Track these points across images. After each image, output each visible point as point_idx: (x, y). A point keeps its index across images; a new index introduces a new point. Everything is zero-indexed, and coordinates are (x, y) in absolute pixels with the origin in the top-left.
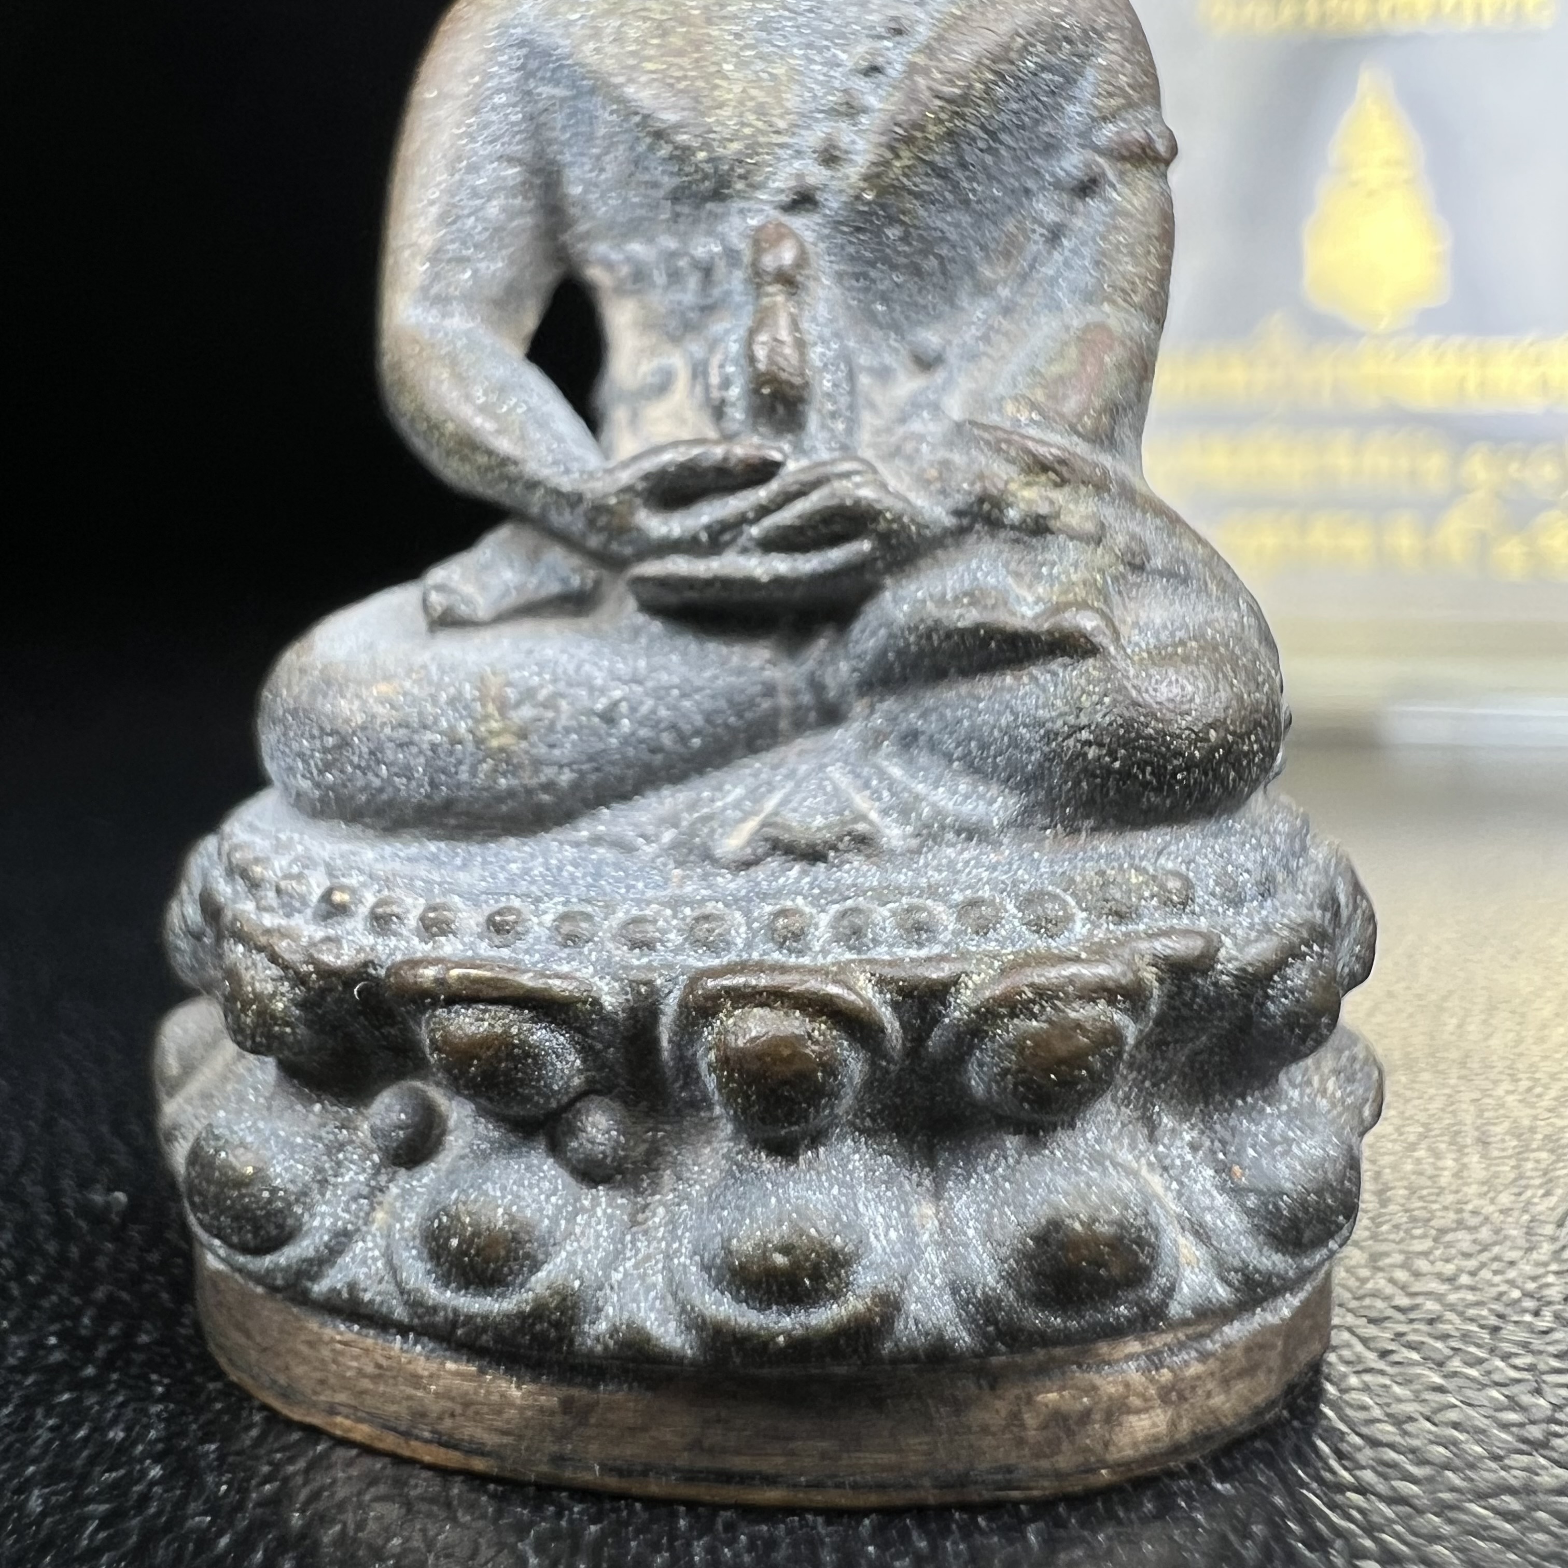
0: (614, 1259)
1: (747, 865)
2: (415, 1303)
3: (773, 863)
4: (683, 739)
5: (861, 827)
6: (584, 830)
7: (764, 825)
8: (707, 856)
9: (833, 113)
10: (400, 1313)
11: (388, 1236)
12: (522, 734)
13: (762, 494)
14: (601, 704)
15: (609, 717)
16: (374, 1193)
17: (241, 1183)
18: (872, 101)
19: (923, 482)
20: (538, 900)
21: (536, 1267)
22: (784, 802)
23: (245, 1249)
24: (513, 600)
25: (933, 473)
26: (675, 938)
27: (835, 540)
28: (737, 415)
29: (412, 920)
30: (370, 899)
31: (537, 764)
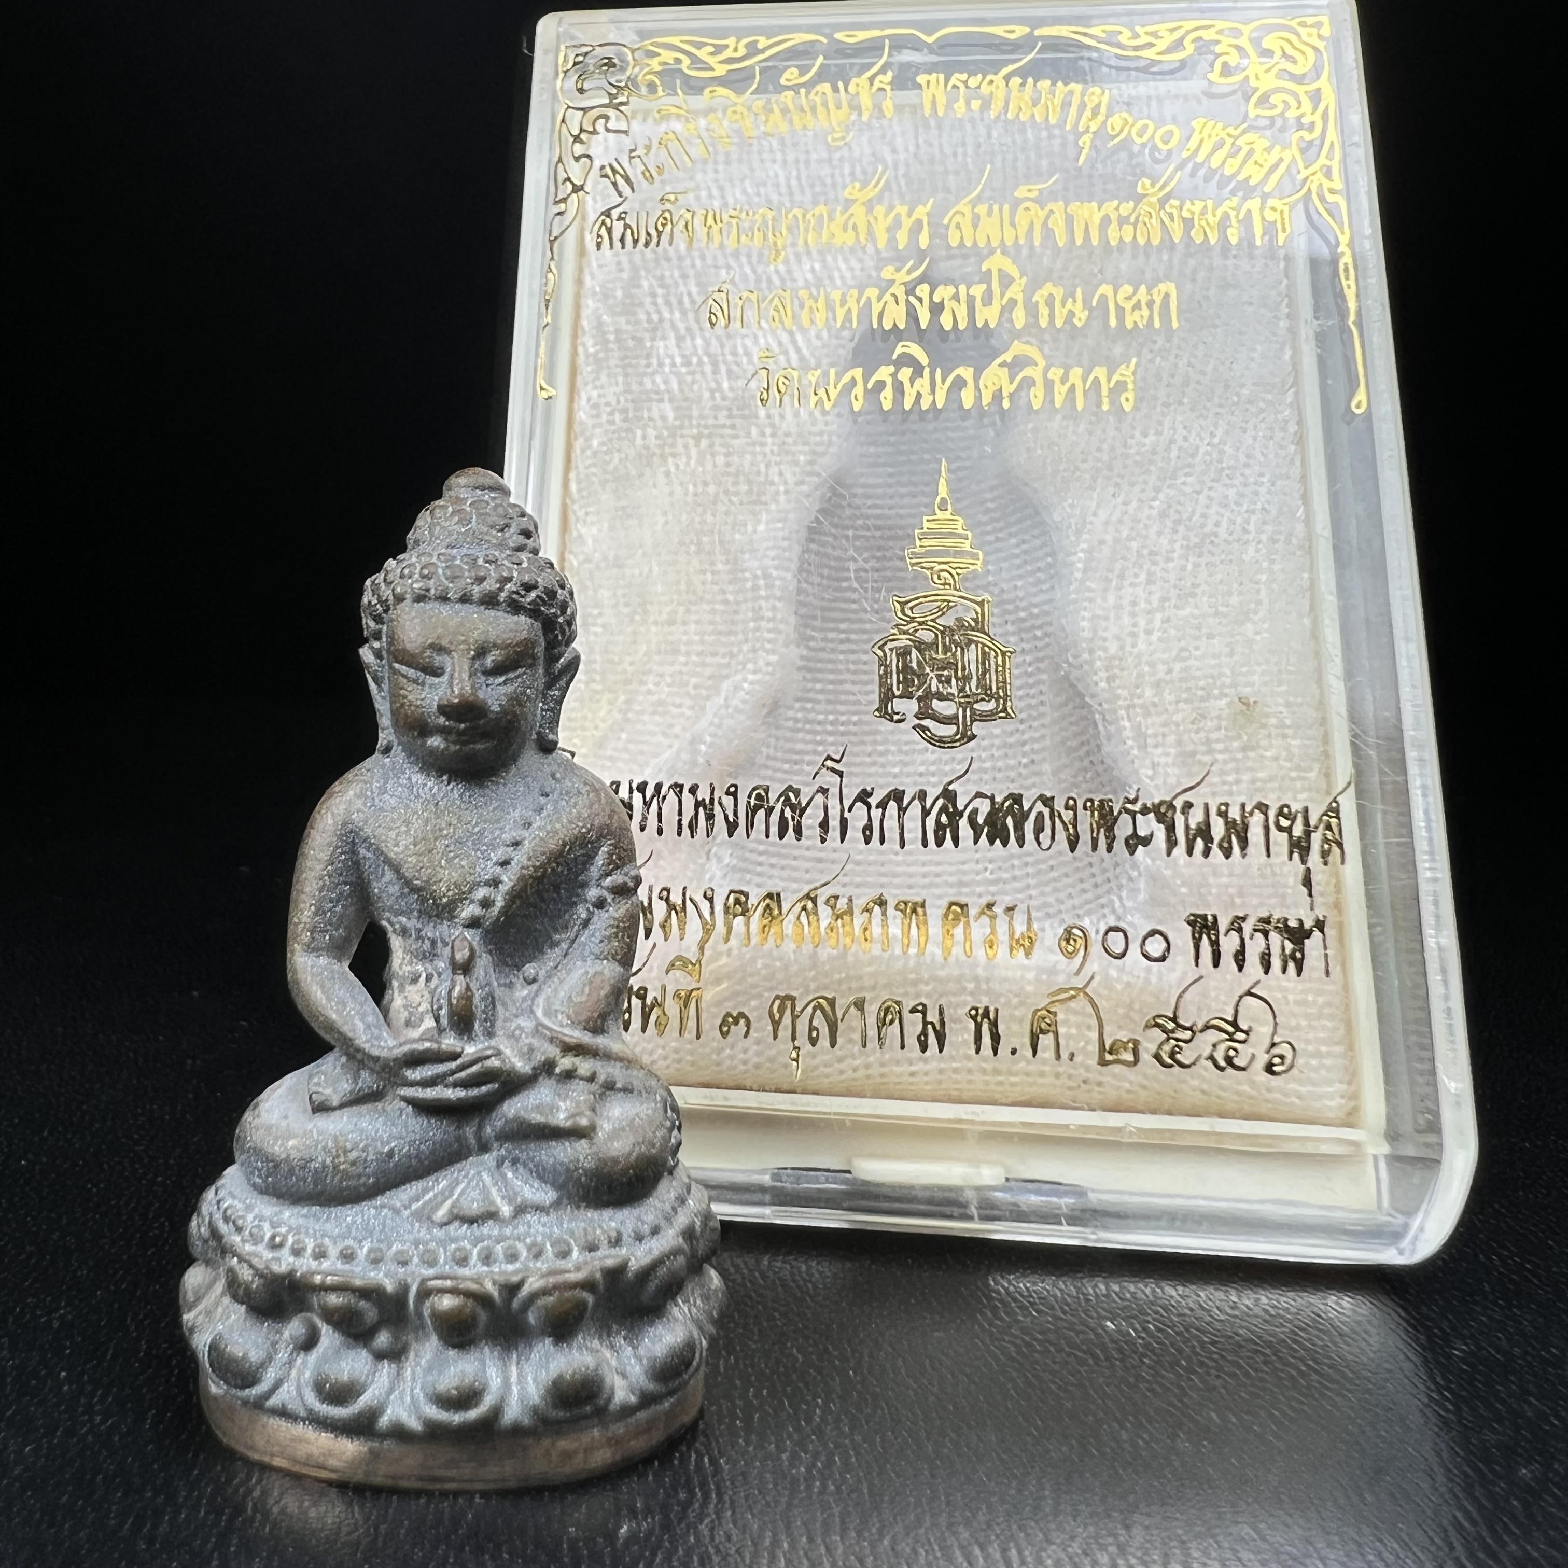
0: (391, 1390)
1: (446, 1224)
2: (310, 1411)
3: (456, 1224)
4: (420, 1161)
5: (493, 1209)
6: (379, 1201)
7: (453, 1206)
8: (429, 1218)
9: (487, 884)
10: (303, 1413)
11: (298, 1381)
12: (353, 1163)
13: (453, 1065)
14: (386, 1149)
15: (391, 1154)
16: (290, 1363)
17: (235, 1360)
18: (504, 878)
19: (521, 1055)
20: (360, 1241)
21: (359, 1395)
22: (460, 1195)
23: (236, 1387)
24: (348, 1098)
25: (525, 1049)
26: (416, 1260)
27: (484, 1083)
28: (444, 1021)
29: (309, 1251)
30: (290, 1240)
31: (359, 1176)
